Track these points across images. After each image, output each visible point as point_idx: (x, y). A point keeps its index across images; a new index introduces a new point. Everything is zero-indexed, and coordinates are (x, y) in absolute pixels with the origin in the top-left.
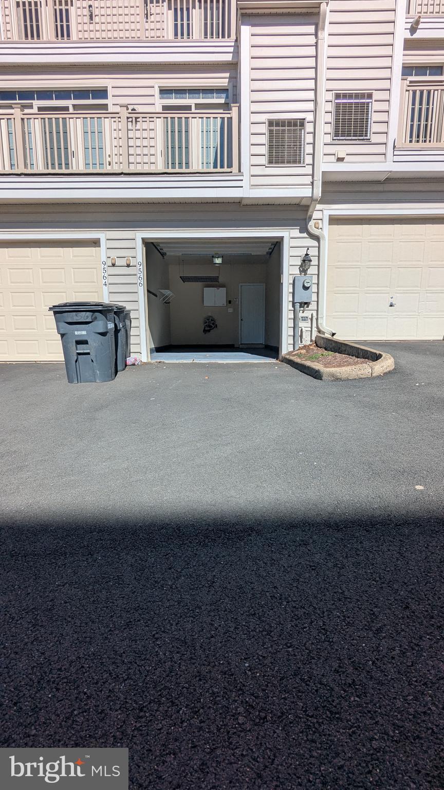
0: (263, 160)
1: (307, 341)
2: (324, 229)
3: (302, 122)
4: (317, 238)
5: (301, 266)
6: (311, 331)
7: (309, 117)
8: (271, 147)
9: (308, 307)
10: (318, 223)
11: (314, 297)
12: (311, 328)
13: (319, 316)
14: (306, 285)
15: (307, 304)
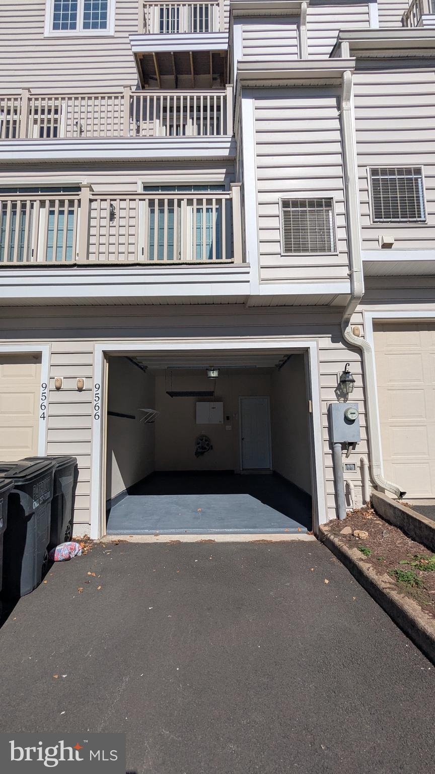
0: (277, 248)
1: (357, 503)
2: (367, 336)
3: (329, 202)
4: (358, 350)
5: (338, 388)
6: (363, 486)
7: (338, 196)
8: (287, 231)
9: (354, 449)
10: (358, 329)
11: (363, 435)
12: (363, 481)
13: (374, 463)
14: (351, 417)
15: (353, 444)
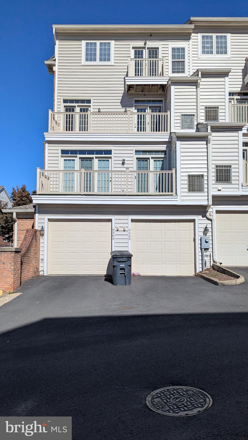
0: (186, 190)
1: (208, 266)
2: (214, 216)
3: (202, 176)
4: (211, 220)
5: (204, 232)
6: (210, 262)
7: (206, 174)
8: (189, 185)
10: (211, 214)
11: (211, 246)
12: (210, 260)
13: (214, 255)
14: (207, 241)
15: (208, 249)
